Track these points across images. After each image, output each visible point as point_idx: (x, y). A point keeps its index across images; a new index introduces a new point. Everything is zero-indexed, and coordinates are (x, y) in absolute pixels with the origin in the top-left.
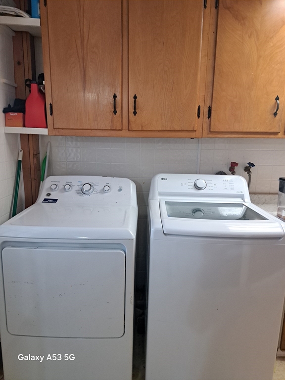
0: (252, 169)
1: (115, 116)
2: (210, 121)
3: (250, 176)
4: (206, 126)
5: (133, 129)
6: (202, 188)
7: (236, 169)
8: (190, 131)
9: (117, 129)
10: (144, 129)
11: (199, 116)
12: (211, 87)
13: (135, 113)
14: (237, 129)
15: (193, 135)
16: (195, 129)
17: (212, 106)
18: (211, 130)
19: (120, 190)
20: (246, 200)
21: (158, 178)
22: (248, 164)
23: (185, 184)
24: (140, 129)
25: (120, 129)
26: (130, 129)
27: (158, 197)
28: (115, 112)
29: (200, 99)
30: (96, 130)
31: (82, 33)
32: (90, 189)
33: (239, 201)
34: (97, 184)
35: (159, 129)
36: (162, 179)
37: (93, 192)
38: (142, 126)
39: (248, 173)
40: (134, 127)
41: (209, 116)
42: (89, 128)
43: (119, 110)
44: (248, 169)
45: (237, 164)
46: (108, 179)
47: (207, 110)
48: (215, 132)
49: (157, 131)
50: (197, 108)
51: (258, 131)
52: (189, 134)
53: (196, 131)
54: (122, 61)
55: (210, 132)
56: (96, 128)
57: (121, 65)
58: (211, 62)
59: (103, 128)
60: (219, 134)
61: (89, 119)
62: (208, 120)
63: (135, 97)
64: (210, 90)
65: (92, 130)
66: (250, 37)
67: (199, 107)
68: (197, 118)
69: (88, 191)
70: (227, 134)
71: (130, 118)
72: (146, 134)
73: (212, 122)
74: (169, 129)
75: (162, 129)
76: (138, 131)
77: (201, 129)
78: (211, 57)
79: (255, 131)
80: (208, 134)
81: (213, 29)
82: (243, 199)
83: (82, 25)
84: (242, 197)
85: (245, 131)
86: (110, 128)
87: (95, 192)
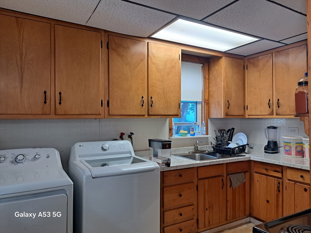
0: (133, 136)
1: (45, 105)
2: (109, 109)
3: (132, 140)
4: (106, 112)
5: (59, 114)
6: (106, 150)
7: (124, 137)
8: (97, 114)
9: (47, 113)
10: (67, 114)
11: (102, 106)
12: (108, 90)
13: (60, 103)
14: (124, 113)
15: (99, 117)
16: (100, 113)
17: (109, 100)
18: (110, 114)
19: (48, 157)
20: (132, 154)
21: (77, 145)
22: (130, 133)
23: (96, 148)
24: (64, 114)
25: (49, 113)
26: (57, 113)
27: (79, 159)
28: (45, 102)
29: (102, 96)
30: (30, 114)
31: (21, 52)
32: (24, 159)
33: (129, 155)
34: (28, 155)
35: (77, 114)
36: (80, 146)
37: (26, 161)
38: (65, 111)
39: (131, 139)
40: (59, 112)
41: (108, 106)
42: (24, 113)
43: (48, 101)
44: (130, 137)
45: (124, 134)
46: (38, 150)
47: (106, 102)
48: (112, 115)
49: (76, 114)
50: (101, 101)
51: (135, 114)
52: (96, 116)
53: (101, 114)
54: (51, 71)
55: (109, 115)
56: (30, 113)
57: (50, 74)
58: (107, 76)
59: (36, 113)
60: (114, 116)
61: (24, 106)
62: (107, 108)
63: (60, 93)
64: (107, 91)
65: (26, 114)
66: (126, 65)
67: (102, 100)
68: (101, 107)
69: (22, 160)
70: (119, 116)
71: (56, 107)
72: (67, 116)
73: (110, 110)
74: (84, 113)
75: (79, 114)
76: (62, 115)
77: (104, 113)
78: (107, 74)
79: (134, 114)
80: (108, 116)
81: (106, 59)
82: (131, 154)
83: (21, 46)
84: (130, 153)
85: (128, 114)
86: (41, 113)
87: (27, 161)
